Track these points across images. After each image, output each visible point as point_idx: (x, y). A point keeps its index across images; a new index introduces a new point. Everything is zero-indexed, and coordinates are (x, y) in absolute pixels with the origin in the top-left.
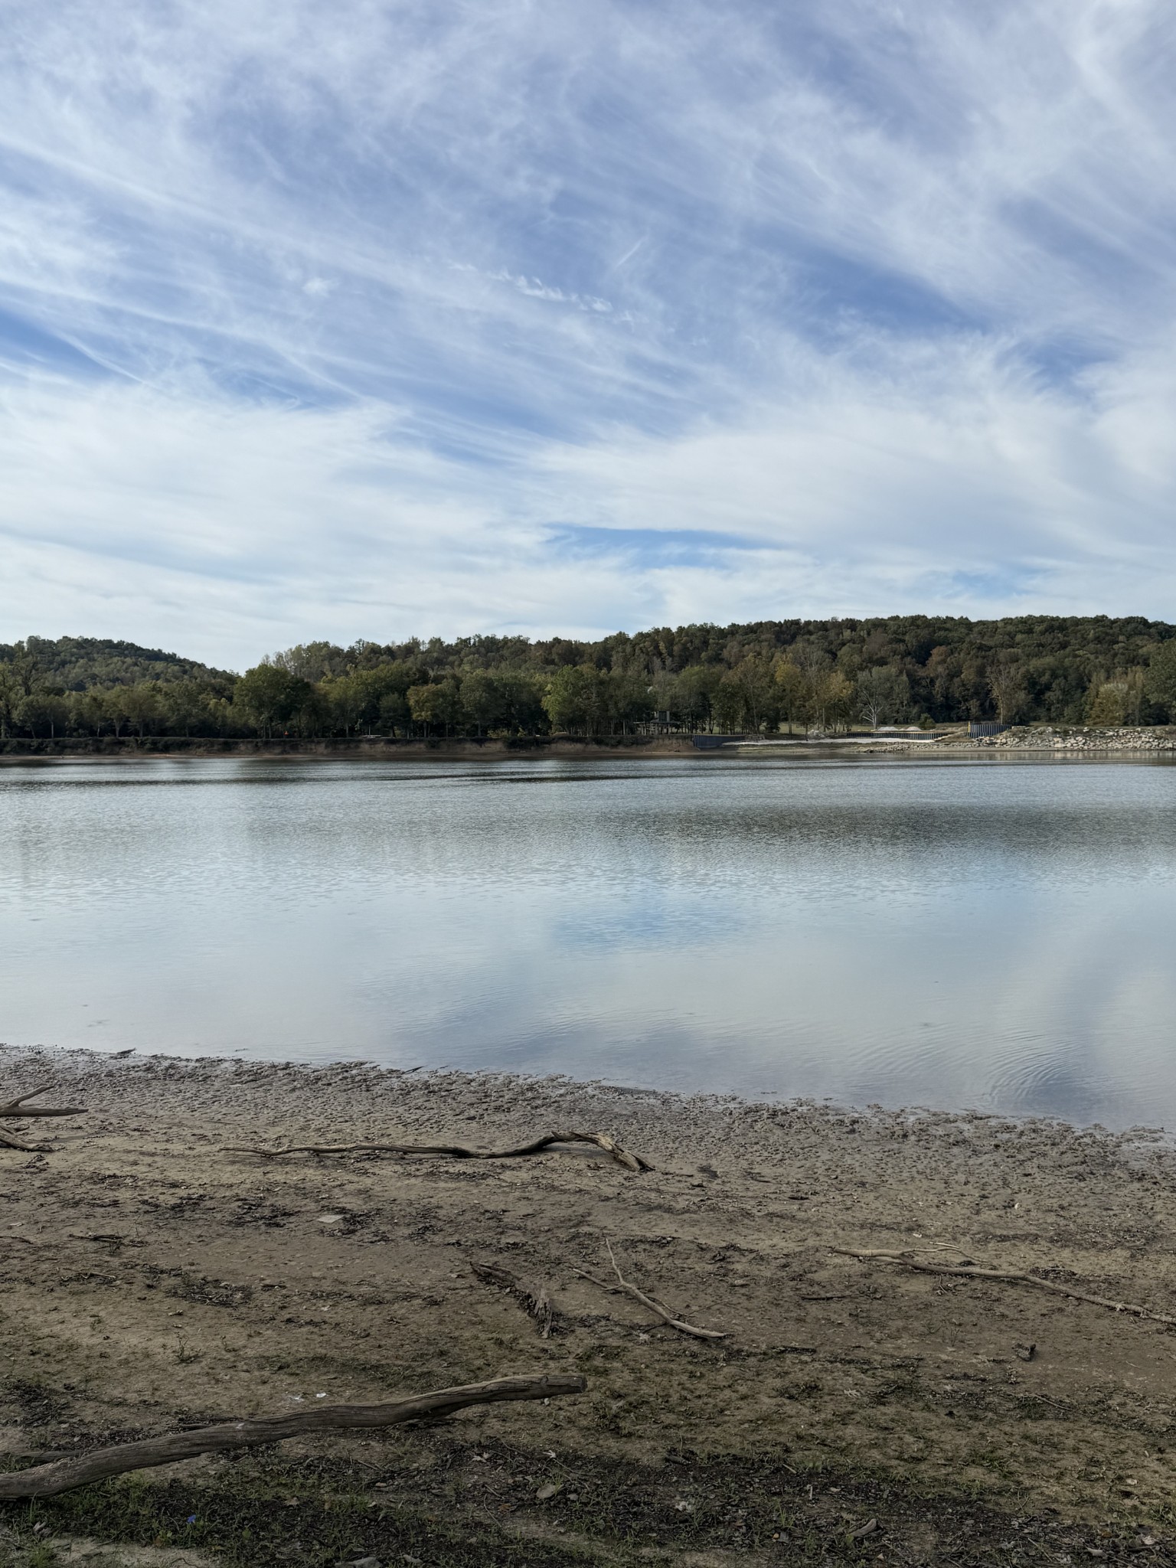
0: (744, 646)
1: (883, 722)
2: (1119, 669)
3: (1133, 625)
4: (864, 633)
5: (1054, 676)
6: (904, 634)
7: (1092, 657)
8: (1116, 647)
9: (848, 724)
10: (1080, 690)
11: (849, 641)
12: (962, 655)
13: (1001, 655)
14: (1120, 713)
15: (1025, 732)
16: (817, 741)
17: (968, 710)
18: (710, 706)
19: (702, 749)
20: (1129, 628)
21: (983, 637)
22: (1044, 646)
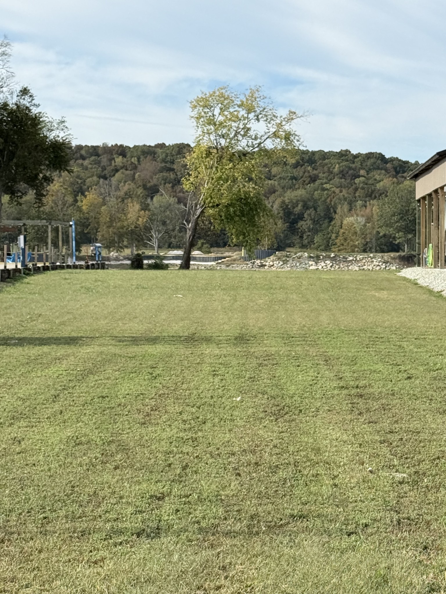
2: (360, 202)
3: (372, 160)
4: (134, 160)
5: (306, 207)
6: (172, 162)
7: (337, 191)
8: (357, 181)
10: (327, 221)
11: (122, 168)
14: (359, 242)
15: (287, 256)
20: (369, 163)
22: (296, 179)
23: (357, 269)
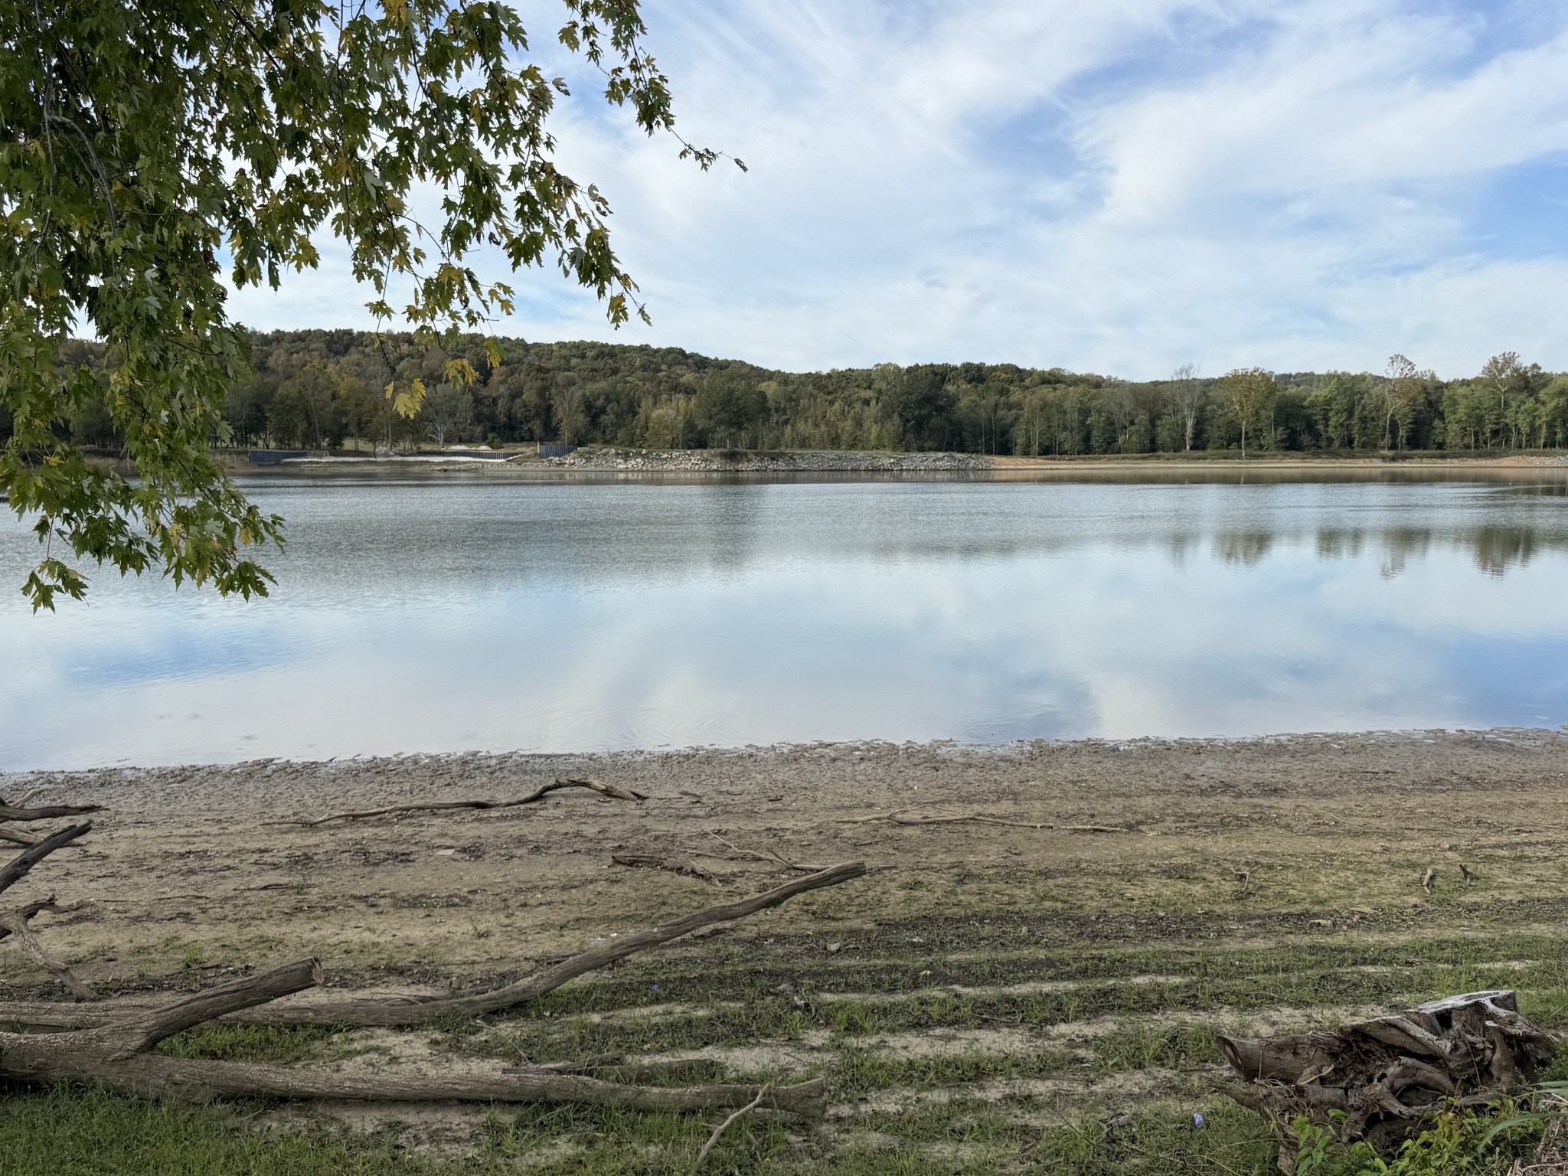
0: (291, 354)
1: (448, 441)
2: (665, 396)
3: (673, 355)
4: (422, 349)
5: (608, 400)
6: (463, 352)
7: (641, 384)
8: (659, 374)
9: (415, 441)
10: (631, 415)
11: (408, 356)
12: (522, 376)
13: (559, 378)
15: (590, 453)
16: (386, 459)
17: (531, 431)
18: (266, 418)
19: (260, 466)
20: (670, 358)
21: (540, 359)
22: (596, 371)
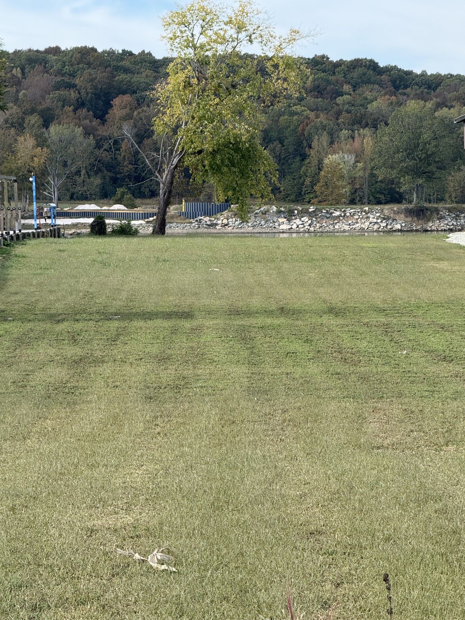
2: (345, 132)
6: (72, 75)
7: (312, 115)
8: (340, 100)
10: (298, 158)
14: (346, 190)
20: (355, 74)
23: (347, 228)
